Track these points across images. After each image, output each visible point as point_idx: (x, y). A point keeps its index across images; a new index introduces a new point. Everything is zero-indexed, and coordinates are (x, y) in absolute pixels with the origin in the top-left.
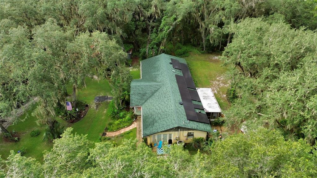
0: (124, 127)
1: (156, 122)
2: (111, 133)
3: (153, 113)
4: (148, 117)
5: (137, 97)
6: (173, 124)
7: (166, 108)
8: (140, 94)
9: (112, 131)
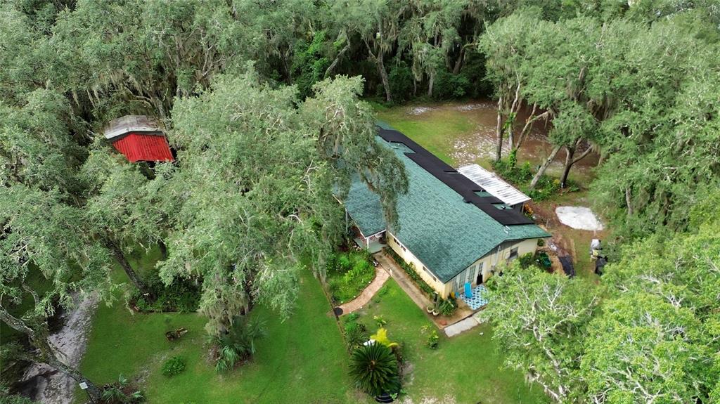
0: (367, 284)
1: (449, 247)
2: (350, 304)
3: (428, 235)
4: (423, 246)
5: (366, 215)
6: (490, 240)
7: (448, 218)
8: (368, 206)
9: (348, 299)
